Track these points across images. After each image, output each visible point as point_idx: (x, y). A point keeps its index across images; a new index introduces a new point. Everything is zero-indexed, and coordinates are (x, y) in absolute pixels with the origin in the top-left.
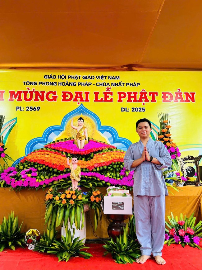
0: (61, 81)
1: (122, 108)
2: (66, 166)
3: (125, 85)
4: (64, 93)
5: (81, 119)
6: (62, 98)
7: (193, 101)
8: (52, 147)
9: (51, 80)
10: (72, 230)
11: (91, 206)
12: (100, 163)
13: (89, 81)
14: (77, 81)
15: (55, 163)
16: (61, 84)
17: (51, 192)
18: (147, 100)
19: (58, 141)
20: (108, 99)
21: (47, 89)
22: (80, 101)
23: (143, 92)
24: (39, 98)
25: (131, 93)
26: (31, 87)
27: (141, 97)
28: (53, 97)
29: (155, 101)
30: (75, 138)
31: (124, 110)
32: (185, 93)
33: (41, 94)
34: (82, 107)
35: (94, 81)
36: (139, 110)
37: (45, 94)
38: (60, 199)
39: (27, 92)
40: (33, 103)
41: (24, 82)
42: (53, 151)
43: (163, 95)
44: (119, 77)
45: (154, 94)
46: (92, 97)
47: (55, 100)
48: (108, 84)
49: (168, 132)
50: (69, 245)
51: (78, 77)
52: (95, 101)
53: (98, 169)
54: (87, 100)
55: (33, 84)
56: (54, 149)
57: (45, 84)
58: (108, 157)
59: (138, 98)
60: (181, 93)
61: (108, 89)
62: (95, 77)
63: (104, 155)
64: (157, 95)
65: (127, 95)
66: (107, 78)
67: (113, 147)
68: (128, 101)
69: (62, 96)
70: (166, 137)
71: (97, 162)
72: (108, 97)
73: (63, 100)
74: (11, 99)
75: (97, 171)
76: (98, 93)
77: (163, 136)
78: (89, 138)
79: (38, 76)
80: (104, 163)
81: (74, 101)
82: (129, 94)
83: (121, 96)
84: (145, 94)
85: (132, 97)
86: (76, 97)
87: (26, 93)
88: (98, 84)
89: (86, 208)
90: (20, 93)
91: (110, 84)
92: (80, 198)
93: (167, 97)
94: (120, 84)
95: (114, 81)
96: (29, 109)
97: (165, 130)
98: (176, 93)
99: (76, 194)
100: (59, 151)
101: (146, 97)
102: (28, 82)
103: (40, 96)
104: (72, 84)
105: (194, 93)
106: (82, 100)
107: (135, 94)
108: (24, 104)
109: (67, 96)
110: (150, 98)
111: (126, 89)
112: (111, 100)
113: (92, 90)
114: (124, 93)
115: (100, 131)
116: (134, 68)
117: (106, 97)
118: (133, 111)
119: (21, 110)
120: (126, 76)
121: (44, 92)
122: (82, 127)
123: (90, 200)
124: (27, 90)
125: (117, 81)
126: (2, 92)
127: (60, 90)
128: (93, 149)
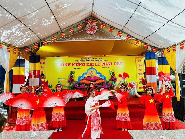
0: (86, 60)
3: (103, 60)
4: (87, 63)
5: (92, 71)
9: (83, 60)
13: (94, 60)
14: (90, 60)
16: (86, 61)
18: (109, 65)
21: (82, 62)
26: (78, 62)
27: (108, 64)
28: (84, 65)
31: (103, 68)
34: (92, 67)
36: (107, 68)
37: (82, 64)
40: (79, 67)
41: (76, 61)
44: (102, 58)
45: (111, 63)
46: (94, 64)
49: (114, 74)
54: (93, 65)
61: (99, 62)
66: (98, 59)
70: (114, 76)
73: (87, 66)
74: (73, 66)
76: (96, 63)
79: (79, 59)
82: (105, 63)
83: (102, 64)
84: (109, 63)
85: (105, 64)
86: (90, 64)
87: (76, 64)
88: (96, 61)
90: (75, 64)
93: (115, 64)
95: (100, 60)
101: (109, 64)
103: (80, 64)
104: (89, 61)
106: (92, 65)
107: (106, 63)
108: (76, 67)
110: (110, 64)
111: (104, 62)
112: (100, 65)
113: (94, 62)
115: (97, 74)
117: (98, 64)
119: (75, 69)
120: (104, 58)
122: (93, 73)
125: (101, 60)
126: (70, 64)
127: (86, 63)
128: (96, 79)
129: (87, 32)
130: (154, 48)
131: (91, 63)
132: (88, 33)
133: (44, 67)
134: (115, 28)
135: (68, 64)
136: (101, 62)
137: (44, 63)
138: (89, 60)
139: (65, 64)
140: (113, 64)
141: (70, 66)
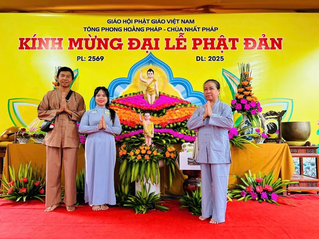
0: (126, 26)
1: (197, 57)
2: (137, 123)
3: (201, 29)
4: (131, 40)
6: (129, 46)
7: (280, 47)
8: (120, 102)
9: (115, 25)
10: (147, 186)
11: (166, 162)
12: (173, 120)
13: (158, 25)
14: (145, 26)
15: (125, 119)
16: (127, 29)
17: (125, 148)
18: (226, 48)
19: (126, 95)
20: (181, 46)
21: (111, 35)
22: (149, 49)
23: (222, 37)
24: (102, 46)
25: (207, 39)
26: (93, 34)
27: (219, 44)
28: (118, 44)
29: (236, 49)
30: (144, 93)
31: (199, 59)
32: (271, 39)
33: (104, 42)
34: (151, 56)
35: (165, 26)
36: (217, 59)
37: (109, 42)
38: (135, 155)
39: (89, 39)
40: (95, 53)
41: (85, 28)
42: (122, 106)
43: (244, 42)
44: (193, 20)
45: (234, 40)
46: (162, 44)
47: (121, 49)
48: (181, 29)
50: (145, 199)
51: (147, 21)
52: (166, 49)
53: (171, 125)
54: (157, 48)
55: (95, 30)
56: (123, 105)
57: (109, 29)
58: (182, 113)
59: (216, 45)
60: (266, 39)
61: (181, 34)
62: (166, 21)
63: (177, 111)
64: (238, 41)
65: (203, 42)
66: (180, 21)
67: (187, 102)
68: (204, 49)
69: (129, 44)
70: (246, 90)
71: (171, 118)
72: (181, 44)
73: (129, 49)
74: (71, 48)
75: (170, 128)
76: (169, 39)
77: (243, 89)
78: (160, 92)
79: (100, 21)
80: (177, 119)
81: (142, 49)
82: (206, 40)
83: (196, 43)
84: (224, 40)
85: (209, 44)
86: (145, 44)
87: (87, 40)
88: (169, 29)
89: (160, 164)
90: (80, 40)
91: (184, 29)
92: (155, 153)
93: (250, 44)
94: (195, 29)
95: (188, 25)
96: (92, 59)
97: (246, 83)
98: (260, 39)
99: (150, 150)
100: (128, 106)
101: (225, 44)
102: (89, 27)
104: (140, 30)
105: (281, 39)
106: (151, 48)
107: (213, 40)
108: (85, 53)
109: (134, 44)
110: (229, 45)
111: (202, 35)
112: (185, 48)
114: (199, 40)
115: (172, 84)
116: (212, 10)
117: (179, 44)
118: (209, 60)
119: (82, 60)
120: (202, 20)
121: (108, 39)
122: (152, 79)
123: (165, 155)
124: (89, 37)
125: (191, 26)
126: (60, 40)
127: (125, 37)
128: (165, 104)
131: (149, 40)
135: (53, 39)
136: (189, 36)
138: (138, 25)
140: (240, 45)
141: (60, 48)
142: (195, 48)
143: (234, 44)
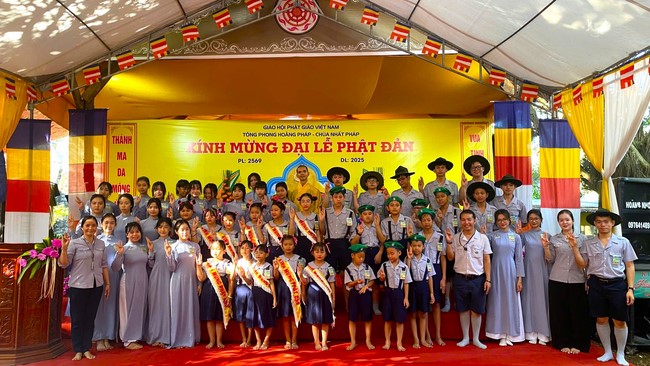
0: (280, 131)
3: (344, 134)
4: (284, 144)
6: (283, 150)
7: (411, 150)
9: (270, 131)
13: (308, 131)
14: (296, 131)
16: (281, 135)
18: (366, 151)
20: (328, 149)
21: (267, 140)
22: (300, 152)
23: (363, 141)
24: (259, 150)
26: (252, 139)
27: (360, 147)
28: (273, 148)
29: (374, 151)
31: (344, 160)
32: (404, 142)
33: (261, 146)
34: (302, 158)
35: (314, 131)
36: (358, 160)
37: (266, 146)
39: (248, 144)
40: (254, 155)
41: (244, 134)
43: (382, 145)
44: (338, 126)
45: (373, 144)
46: (311, 147)
47: (276, 152)
48: (328, 134)
51: (298, 127)
52: (315, 152)
54: (307, 151)
55: (253, 135)
57: (265, 135)
59: (357, 148)
60: (400, 142)
61: (328, 139)
62: (315, 127)
64: (376, 145)
65: (347, 145)
66: (326, 127)
68: (347, 151)
69: (283, 147)
72: (328, 147)
73: (283, 152)
74: (232, 151)
76: (318, 143)
79: (258, 127)
81: (294, 152)
82: (349, 144)
83: (341, 146)
84: (364, 143)
85: (351, 147)
86: (296, 148)
87: (246, 144)
88: (317, 134)
90: (240, 144)
91: (330, 134)
93: (386, 147)
94: (339, 134)
95: (333, 131)
96: (251, 161)
98: (394, 143)
101: (365, 147)
102: (248, 133)
103: (260, 148)
104: (292, 135)
105: (413, 142)
106: (302, 151)
107: (354, 144)
108: (245, 156)
109: (287, 148)
110: (369, 148)
111: (346, 139)
112: (331, 151)
113: (311, 140)
114: (343, 143)
116: (354, 116)
117: (326, 147)
118: (352, 161)
119: (243, 162)
120: (345, 126)
121: (265, 144)
124: (248, 142)
125: (336, 131)
126: (223, 145)
127: (280, 141)
129: (282, 25)
130: (525, 85)
131: (300, 144)
132: (287, 27)
133: (130, 156)
134: (384, 10)
135: (217, 144)
136: (335, 140)
137: (128, 140)
138: (290, 131)
139: (206, 145)
140: (378, 148)
141: (223, 151)
142: (339, 151)
143: (372, 147)
